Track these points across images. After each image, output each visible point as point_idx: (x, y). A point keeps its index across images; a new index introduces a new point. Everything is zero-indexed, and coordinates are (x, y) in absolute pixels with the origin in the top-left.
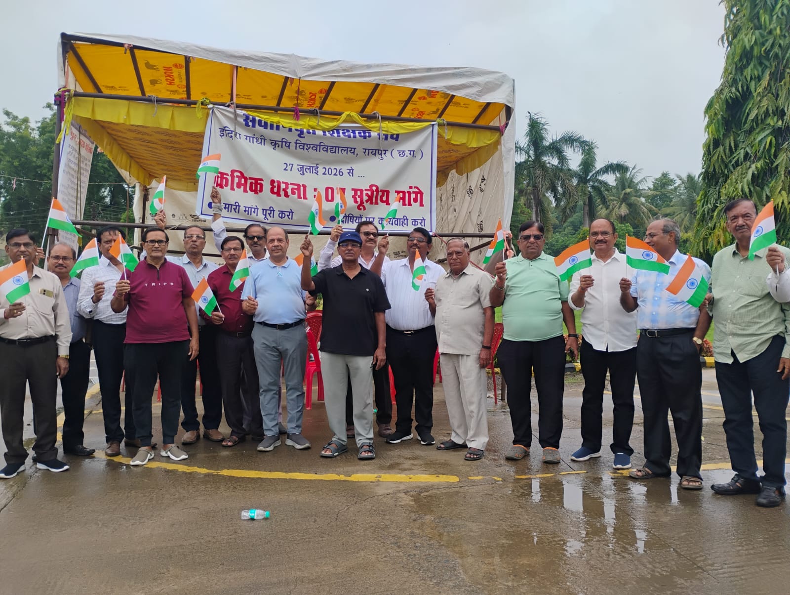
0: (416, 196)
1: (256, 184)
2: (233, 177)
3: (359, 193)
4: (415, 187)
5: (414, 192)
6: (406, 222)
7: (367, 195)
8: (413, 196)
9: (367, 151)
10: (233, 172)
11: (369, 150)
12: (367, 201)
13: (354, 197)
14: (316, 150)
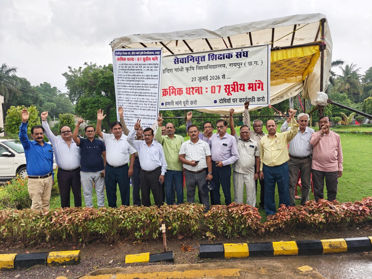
0: (259, 85)
1: (180, 91)
2: (170, 89)
3: (228, 87)
4: (258, 81)
5: (258, 83)
6: (254, 100)
7: (232, 87)
8: (257, 85)
9: (231, 65)
10: (170, 87)
11: (232, 64)
12: (232, 91)
13: (225, 89)
14: (206, 68)
